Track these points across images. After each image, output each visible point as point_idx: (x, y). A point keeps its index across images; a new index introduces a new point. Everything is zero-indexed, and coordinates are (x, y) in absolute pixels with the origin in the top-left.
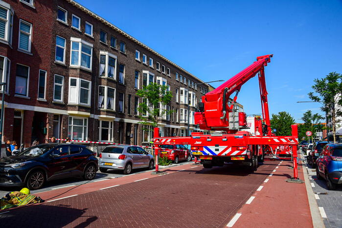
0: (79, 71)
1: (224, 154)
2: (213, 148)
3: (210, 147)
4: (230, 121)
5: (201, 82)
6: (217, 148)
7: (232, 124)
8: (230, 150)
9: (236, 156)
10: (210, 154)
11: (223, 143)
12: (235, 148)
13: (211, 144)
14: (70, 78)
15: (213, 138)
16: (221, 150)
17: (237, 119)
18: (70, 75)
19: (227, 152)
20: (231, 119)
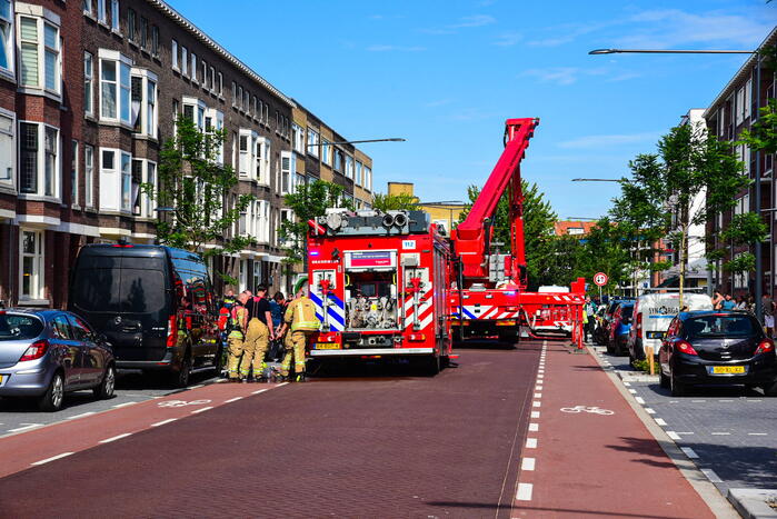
0: (118, 131)
1: (487, 317)
2: (471, 309)
3: (467, 308)
4: (491, 268)
5: (344, 140)
6: (477, 308)
7: (494, 273)
8: (496, 310)
9: (503, 320)
10: (468, 318)
11: (486, 302)
12: (503, 308)
13: (469, 302)
14: (102, 149)
15: (472, 294)
16: (483, 311)
17: (501, 266)
18: (101, 142)
19: (492, 314)
20: (492, 266)
